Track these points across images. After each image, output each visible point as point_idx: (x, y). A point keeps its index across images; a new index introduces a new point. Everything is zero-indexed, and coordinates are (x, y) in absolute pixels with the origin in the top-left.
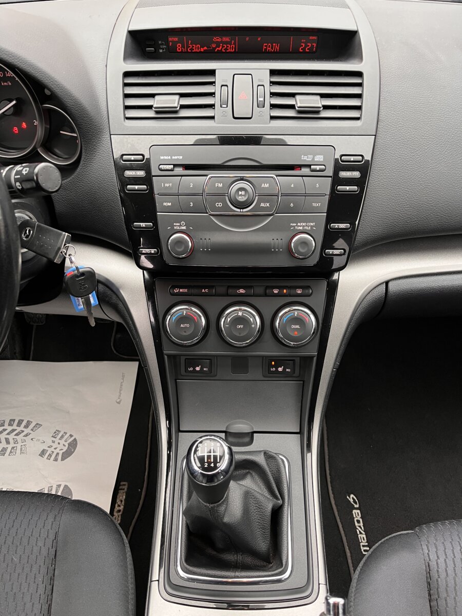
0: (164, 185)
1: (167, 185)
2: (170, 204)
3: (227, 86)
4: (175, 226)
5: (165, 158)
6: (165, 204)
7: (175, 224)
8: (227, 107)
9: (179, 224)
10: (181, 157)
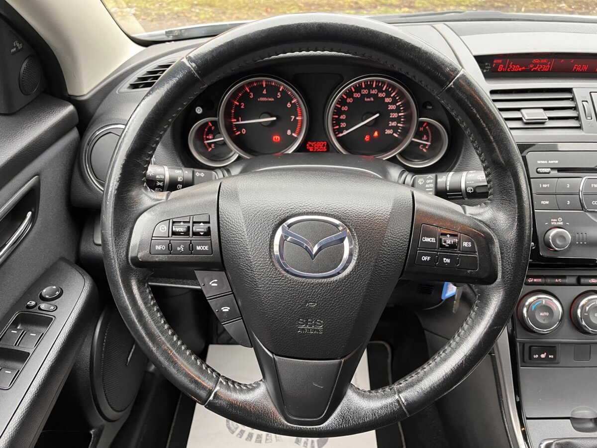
0: (542, 186)
1: (545, 186)
2: (547, 202)
3: (587, 102)
4: (553, 222)
5: (542, 162)
6: (543, 202)
7: (552, 220)
8: (591, 119)
9: (556, 220)
10: (557, 162)
